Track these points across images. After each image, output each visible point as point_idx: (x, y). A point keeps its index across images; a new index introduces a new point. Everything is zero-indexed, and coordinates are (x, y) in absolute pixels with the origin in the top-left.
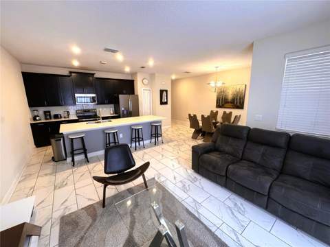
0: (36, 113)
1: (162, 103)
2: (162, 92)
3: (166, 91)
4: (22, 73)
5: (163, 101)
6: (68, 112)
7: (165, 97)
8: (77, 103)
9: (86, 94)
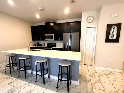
0: (34, 43)
4: (31, 27)
5: (110, 38)
6: (44, 43)
7: (115, 33)
8: (45, 39)
9: (49, 34)
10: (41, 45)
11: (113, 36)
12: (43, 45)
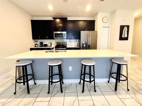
0: (36, 43)
1: (121, 38)
2: (122, 27)
3: (128, 27)
4: (31, 20)
5: (123, 36)
6: (51, 43)
7: (126, 33)
8: (54, 38)
9: (60, 31)
10: (46, 45)
11: (124, 36)
12: (49, 45)
